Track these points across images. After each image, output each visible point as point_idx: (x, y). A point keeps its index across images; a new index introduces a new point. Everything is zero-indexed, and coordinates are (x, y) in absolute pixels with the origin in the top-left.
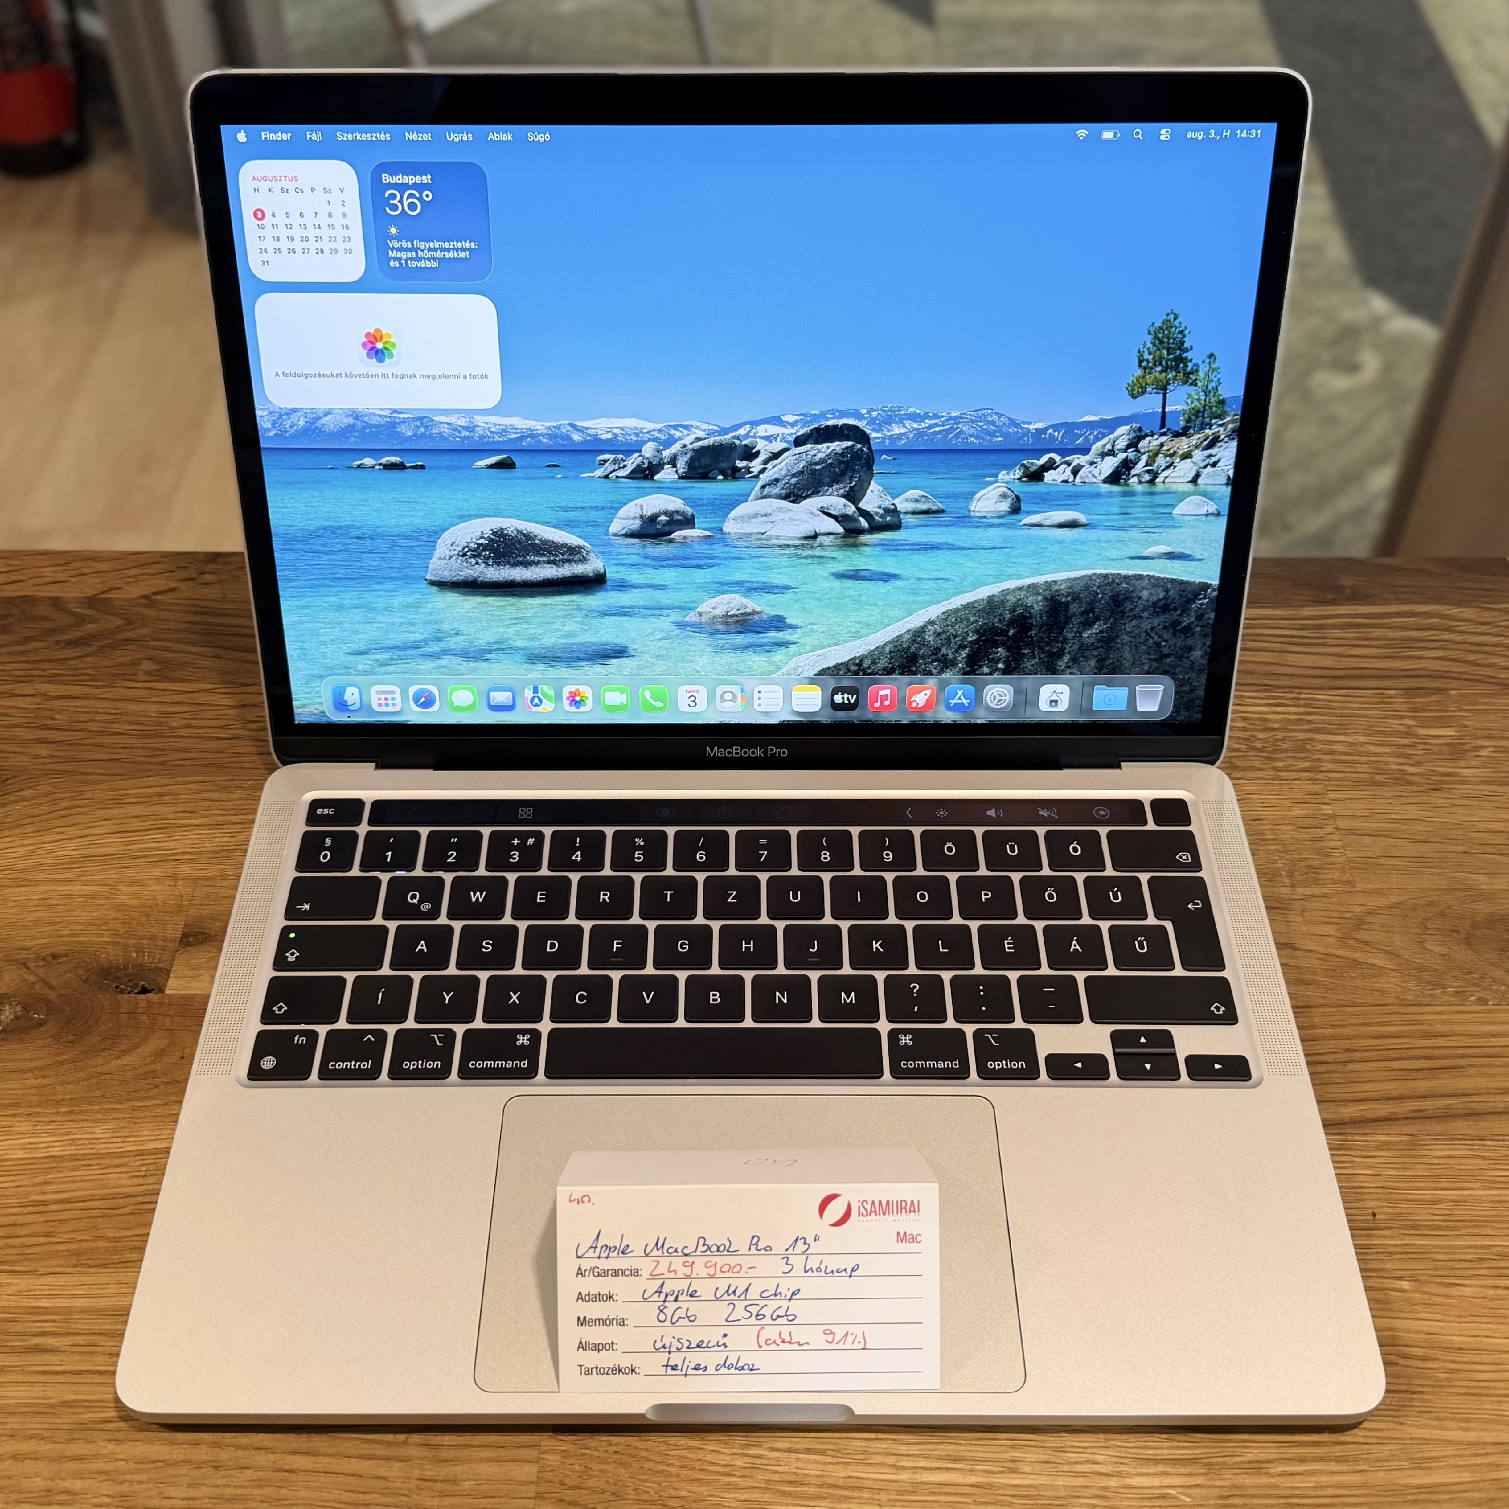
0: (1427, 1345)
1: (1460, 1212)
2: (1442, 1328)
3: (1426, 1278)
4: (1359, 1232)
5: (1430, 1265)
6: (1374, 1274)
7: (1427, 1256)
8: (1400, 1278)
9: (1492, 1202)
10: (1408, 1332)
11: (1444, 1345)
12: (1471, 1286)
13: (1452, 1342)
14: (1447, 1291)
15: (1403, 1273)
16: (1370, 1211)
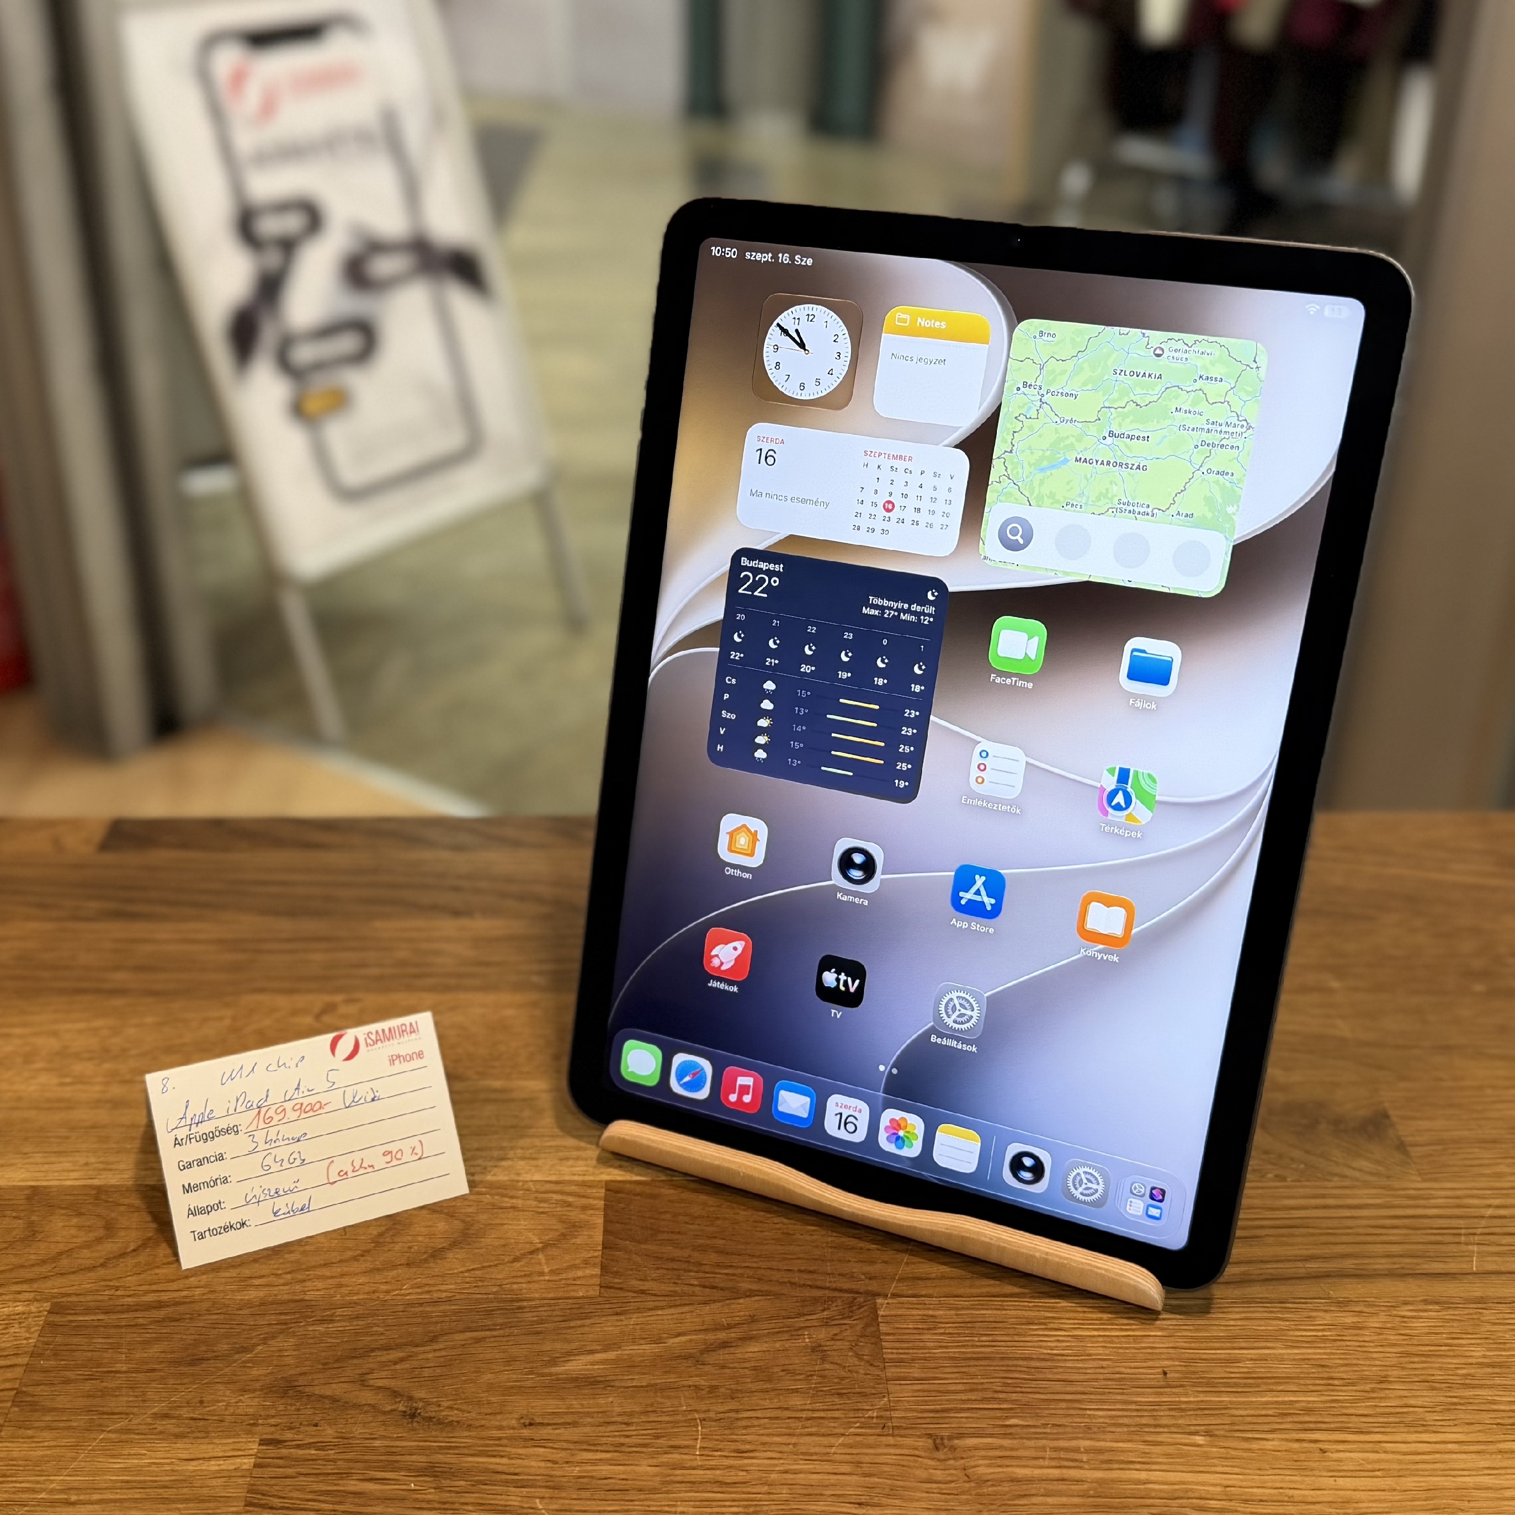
0: (1224, 1497)
1: (1261, 1371)
2: (1241, 1480)
3: (1222, 1432)
4: (1148, 1390)
5: (1227, 1420)
6: (1166, 1430)
7: (1223, 1412)
8: (1196, 1433)
9: (1295, 1360)
10: (1203, 1485)
11: (1243, 1497)
12: (1273, 1440)
13: (1252, 1494)
14: (1246, 1445)
15: (1198, 1428)
16: (1160, 1370)
